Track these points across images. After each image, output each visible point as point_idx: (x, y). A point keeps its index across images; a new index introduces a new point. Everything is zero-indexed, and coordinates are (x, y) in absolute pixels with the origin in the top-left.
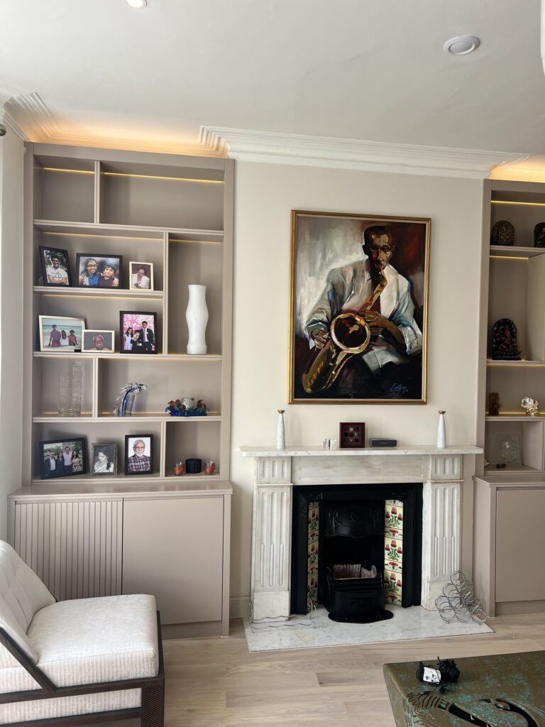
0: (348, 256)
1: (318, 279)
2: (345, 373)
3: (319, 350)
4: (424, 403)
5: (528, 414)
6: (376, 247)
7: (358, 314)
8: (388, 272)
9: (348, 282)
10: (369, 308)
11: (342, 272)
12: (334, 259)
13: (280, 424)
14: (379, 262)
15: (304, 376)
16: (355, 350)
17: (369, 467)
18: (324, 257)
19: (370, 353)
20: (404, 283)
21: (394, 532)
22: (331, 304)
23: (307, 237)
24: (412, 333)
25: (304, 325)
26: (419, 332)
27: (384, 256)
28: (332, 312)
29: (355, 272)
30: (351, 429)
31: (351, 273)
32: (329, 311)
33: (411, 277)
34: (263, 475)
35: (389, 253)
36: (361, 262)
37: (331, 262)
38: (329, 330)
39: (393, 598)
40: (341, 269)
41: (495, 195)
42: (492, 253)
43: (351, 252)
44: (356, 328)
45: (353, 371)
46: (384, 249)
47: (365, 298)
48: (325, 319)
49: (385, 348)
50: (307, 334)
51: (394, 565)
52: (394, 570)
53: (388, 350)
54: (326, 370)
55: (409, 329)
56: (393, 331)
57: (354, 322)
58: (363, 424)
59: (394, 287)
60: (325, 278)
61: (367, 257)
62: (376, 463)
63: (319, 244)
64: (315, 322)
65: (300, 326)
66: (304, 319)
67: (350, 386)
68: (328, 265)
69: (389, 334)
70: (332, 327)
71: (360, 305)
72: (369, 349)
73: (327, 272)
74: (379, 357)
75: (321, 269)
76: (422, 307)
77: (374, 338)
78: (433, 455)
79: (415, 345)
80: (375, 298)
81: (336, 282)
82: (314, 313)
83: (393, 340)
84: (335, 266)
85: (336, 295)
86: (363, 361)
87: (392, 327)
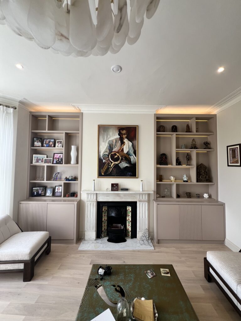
0: (114, 137)
2: (113, 169)
3: (106, 163)
5: (172, 181)
6: (122, 134)
7: (117, 152)
8: (126, 141)
9: (114, 144)
10: (120, 151)
11: (112, 141)
13: (93, 184)
15: (102, 170)
16: (116, 163)
17: (120, 196)
18: (107, 137)
19: (121, 163)
20: (130, 144)
21: (129, 216)
22: (109, 150)
23: (102, 132)
24: (133, 158)
25: (101, 156)
26: (135, 157)
27: (124, 136)
29: (116, 141)
30: (115, 185)
32: (109, 152)
33: (133, 142)
34: (88, 198)
35: (126, 135)
36: (118, 138)
37: (109, 138)
38: (109, 157)
39: (129, 235)
40: (112, 140)
41: (158, 118)
42: (157, 134)
43: (115, 135)
45: (116, 169)
46: (124, 134)
47: (119, 148)
48: (108, 154)
50: (102, 158)
51: (129, 225)
52: (129, 227)
53: (126, 163)
54: (108, 168)
55: (132, 156)
56: (127, 157)
57: (116, 155)
58: (118, 184)
59: (128, 145)
60: (107, 143)
61: (119, 137)
62: (122, 195)
63: (106, 134)
64: (105, 155)
65: (100, 156)
66: (101, 154)
67: (115, 173)
69: (126, 158)
70: (110, 156)
71: (118, 150)
72: (120, 162)
73: (108, 141)
74: (124, 165)
75: (106, 140)
76: (136, 150)
77: (122, 159)
78: (139, 193)
79: (134, 161)
80: (122, 148)
81: (111, 143)
82: (104, 152)
83: (128, 160)
84: (110, 139)
85: (111, 147)
86: (119, 166)
87: (127, 156)
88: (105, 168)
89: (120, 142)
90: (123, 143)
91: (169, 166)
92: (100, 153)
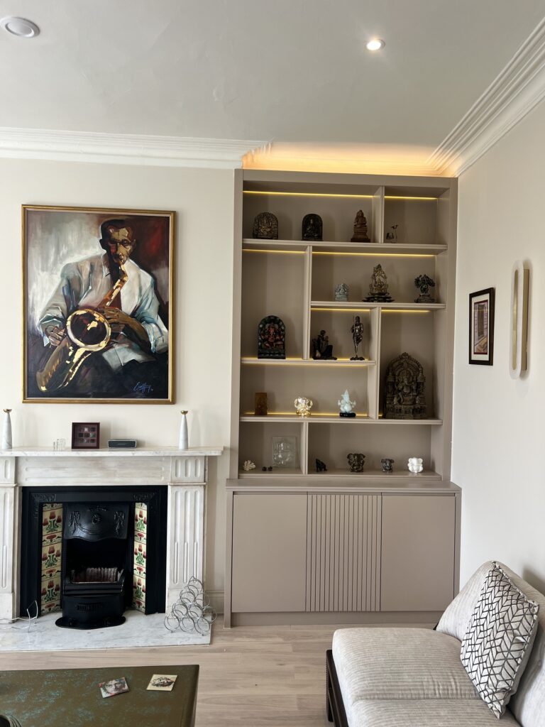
0: (84, 251)
1: (52, 273)
2: (83, 372)
3: (54, 348)
4: (173, 402)
6: (115, 242)
7: (95, 310)
8: (129, 267)
9: (85, 277)
10: (108, 304)
11: (78, 267)
12: (70, 253)
13: (6, 424)
14: (118, 257)
15: (38, 374)
16: (94, 348)
17: (103, 468)
18: (58, 252)
19: (111, 351)
20: (147, 279)
21: (141, 536)
22: (67, 300)
23: (39, 232)
24: (157, 330)
25: (37, 322)
26: (164, 329)
27: (123, 251)
28: (68, 308)
29: (92, 267)
30: (86, 430)
31: (88, 268)
32: (65, 307)
33: (154, 272)
35: (129, 248)
36: (98, 257)
37: (65, 257)
38: (65, 327)
39: (140, 604)
40: (77, 264)
41: (247, 185)
42: (245, 246)
43: (87, 247)
44: (94, 324)
45: (92, 369)
46: (123, 243)
47: (104, 294)
48: (61, 315)
49: (127, 346)
50: (41, 331)
51: (140, 569)
52: (140, 578)
53: (131, 348)
54: (63, 368)
55: (154, 326)
56: (136, 329)
57: (93, 319)
58: (98, 424)
59: (136, 283)
60: (59, 273)
61: (105, 251)
62: (112, 464)
63: (52, 238)
64: (49, 318)
65: (33, 322)
66: (37, 316)
67: (89, 384)
68: (62, 260)
69: (132, 331)
71: (99, 301)
72: (109, 346)
73: (61, 267)
74: (121, 355)
75: (55, 263)
76: (168, 303)
77: (115, 335)
78: (173, 457)
79: (160, 342)
80: (115, 294)
81: (71, 276)
82: (47, 309)
83: (136, 338)
84: (72, 260)
85: (72, 291)
86: (103, 359)
87: (134, 324)
88: (51, 365)
89: (106, 271)
90: (117, 275)
91: (289, 361)
92: (33, 309)
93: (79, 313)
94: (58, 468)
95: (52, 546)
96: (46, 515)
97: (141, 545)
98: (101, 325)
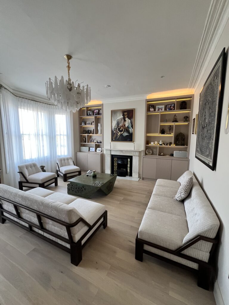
3: (115, 133)
4: (133, 142)
5: (155, 145)
6: (124, 115)
7: (122, 127)
9: (120, 121)
11: (119, 120)
12: (118, 118)
14: (125, 117)
16: (121, 133)
18: (116, 117)
22: (117, 125)
24: (131, 129)
27: (126, 116)
28: (117, 127)
34: (106, 152)
35: (127, 116)
36: (122, 118)
38: (117, 130)
39: (128, 174)
41: (148, 102)
44: (121, 129)
45: (121, 136)
46: (126, 115)
50: (114, 130)
51: (129, 169)
59: (128, 122)
63: (115, 115)
64: (115, 128)
67: (121, 139)
71: (122, 125)
72: (123, 133)
73: (116, 120)
74: (125, 134)
77: (124, 131)
78: (132, 151)
79: (131, 132)
80: (124, 124)
83: (128, 131)
84: (118, 119)
85: (118, 124)
88: (115, 136)
89: (123, 120)
90: (125, 120)
93: (119, 127)
94: (116, 152)
95: (115, 164)
96: (115, 159)
97: (129, 165)
98: (122, 129)
